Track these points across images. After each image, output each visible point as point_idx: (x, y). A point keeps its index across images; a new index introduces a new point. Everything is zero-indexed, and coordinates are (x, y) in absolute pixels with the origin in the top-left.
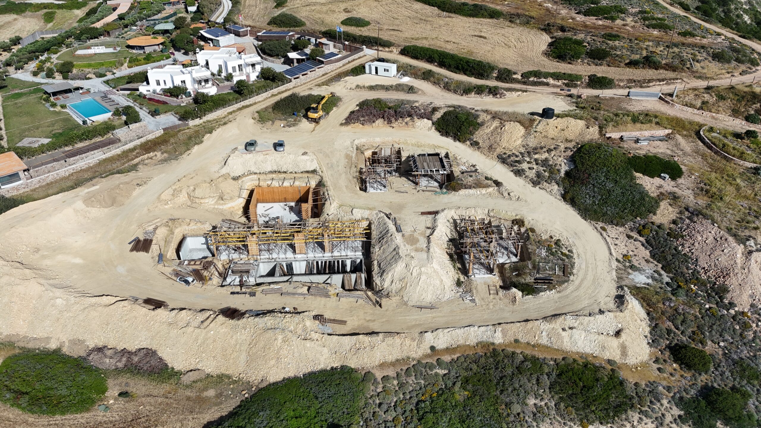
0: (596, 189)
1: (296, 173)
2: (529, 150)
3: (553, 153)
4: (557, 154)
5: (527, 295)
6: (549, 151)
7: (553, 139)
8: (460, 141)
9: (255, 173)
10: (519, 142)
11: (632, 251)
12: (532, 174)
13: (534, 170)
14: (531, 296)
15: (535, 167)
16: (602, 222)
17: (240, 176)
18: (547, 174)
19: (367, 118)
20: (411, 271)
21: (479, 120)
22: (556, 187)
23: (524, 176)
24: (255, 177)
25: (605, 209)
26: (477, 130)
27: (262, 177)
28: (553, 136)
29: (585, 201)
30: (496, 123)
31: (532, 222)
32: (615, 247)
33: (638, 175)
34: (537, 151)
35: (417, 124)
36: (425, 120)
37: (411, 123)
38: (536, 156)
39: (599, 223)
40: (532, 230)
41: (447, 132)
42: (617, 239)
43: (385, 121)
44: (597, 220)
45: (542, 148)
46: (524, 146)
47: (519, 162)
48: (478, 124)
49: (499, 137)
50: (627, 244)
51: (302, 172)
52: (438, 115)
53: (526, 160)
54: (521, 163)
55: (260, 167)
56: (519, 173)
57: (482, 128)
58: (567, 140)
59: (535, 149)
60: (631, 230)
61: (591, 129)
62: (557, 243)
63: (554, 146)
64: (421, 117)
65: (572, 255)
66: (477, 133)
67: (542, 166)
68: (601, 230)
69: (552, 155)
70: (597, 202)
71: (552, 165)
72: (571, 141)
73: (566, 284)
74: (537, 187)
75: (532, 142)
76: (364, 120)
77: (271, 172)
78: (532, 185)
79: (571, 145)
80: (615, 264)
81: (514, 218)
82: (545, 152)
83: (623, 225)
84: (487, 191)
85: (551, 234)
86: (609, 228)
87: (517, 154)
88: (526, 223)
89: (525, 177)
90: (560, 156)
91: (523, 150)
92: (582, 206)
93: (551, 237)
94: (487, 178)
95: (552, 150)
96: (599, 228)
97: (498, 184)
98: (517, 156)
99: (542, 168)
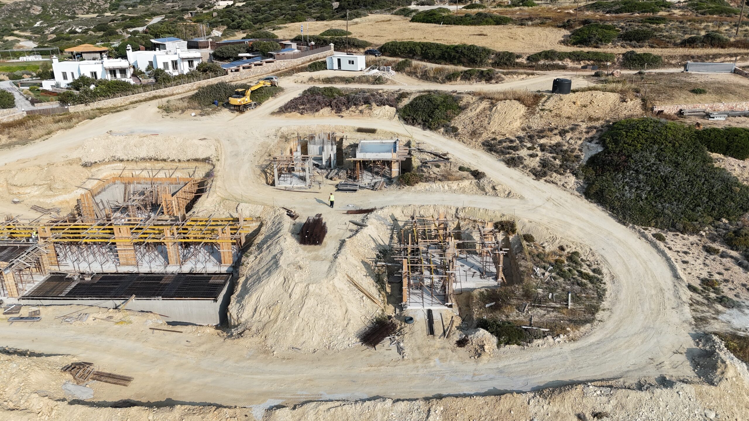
0: (641, 177)
1: (179, 161)
2: (532, 133)
3: (568, 136)
4: (575, 137)
5: (507, 343)
6: (563, 133)
7: (569, 118)
8: (431, 129)
9: (122, 161)
10: (517, 124)
11: (719, 274)
12: (535, 163)
13: (538, 159)
14: (515, 346)
15: (540, 154)
16: (656, 226)
17: (96, 162)
18: (558, 162)
19: (308, 106)
20: (290, 291)
21: (462, 103)
22: (572, 179)
23: (521, 166)
24: (121, 165)
25: (660, 205)
26: (457, 115)
27: (130, 166)
28: (570, 115)
29: (624, 195)
30: (485, 104)
31: (528, 225)
32: (685, 266)
33: (715, 155)
34: (544, 134)
35: (375, 112)
36: (387, 107)
37: (366, 111)
38: (542, 141)
39: (650, 228)
40: (528, 238)
41: (414, 119)
42: (686, 253)
43: (332, 110)
44: (646, 224)
45: (551, 130)
46: (523, 129)
47: (515, 149)
48: (460, 108)
49: (487, 119)
50: (707, 262)
51: (188, 161)
52: (406, 102)
53: (525, 146)
54: (517, 150)
55: (130, 152)
56: (512, 162)
57: (465, 111)
58: (590, 119)
59: (542, 131)
60: (713, 239)
61: (630, 103)
62: (573, 257)
63: (571, 126)
64: (382, 103)
65: (600, 277)
66: (456, 118)
67: (551, 153)
68: (654, 239)
69: (568, 138)
70: (644, 196)
71: (566, 151)
72: (598, 119)
73: (588, 325)
74: (542, 181)
75: (537, 123)
76: (303, 109)
77: (144, 159)
78: (534, 177)
79: (598, 124)
80: (686, 295)
81: (499, 220)
82: (556, 134)
83: (695, 232)
84: (460, 186)
85: (561, 244)
86: (669, 236)
87: (513, 138)
88: (518, 227)
89: (523, 167)
90: (580, 139)
91: (521, 134)
92: (616, 203)
93: (562, 248)
94: (461, 169)
95: (568, 132)
96: (650, 236)
97: (477, 175)
98: (512, 141)
99: (552, 155)
